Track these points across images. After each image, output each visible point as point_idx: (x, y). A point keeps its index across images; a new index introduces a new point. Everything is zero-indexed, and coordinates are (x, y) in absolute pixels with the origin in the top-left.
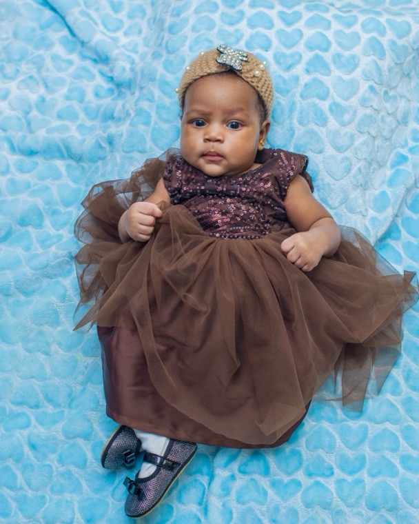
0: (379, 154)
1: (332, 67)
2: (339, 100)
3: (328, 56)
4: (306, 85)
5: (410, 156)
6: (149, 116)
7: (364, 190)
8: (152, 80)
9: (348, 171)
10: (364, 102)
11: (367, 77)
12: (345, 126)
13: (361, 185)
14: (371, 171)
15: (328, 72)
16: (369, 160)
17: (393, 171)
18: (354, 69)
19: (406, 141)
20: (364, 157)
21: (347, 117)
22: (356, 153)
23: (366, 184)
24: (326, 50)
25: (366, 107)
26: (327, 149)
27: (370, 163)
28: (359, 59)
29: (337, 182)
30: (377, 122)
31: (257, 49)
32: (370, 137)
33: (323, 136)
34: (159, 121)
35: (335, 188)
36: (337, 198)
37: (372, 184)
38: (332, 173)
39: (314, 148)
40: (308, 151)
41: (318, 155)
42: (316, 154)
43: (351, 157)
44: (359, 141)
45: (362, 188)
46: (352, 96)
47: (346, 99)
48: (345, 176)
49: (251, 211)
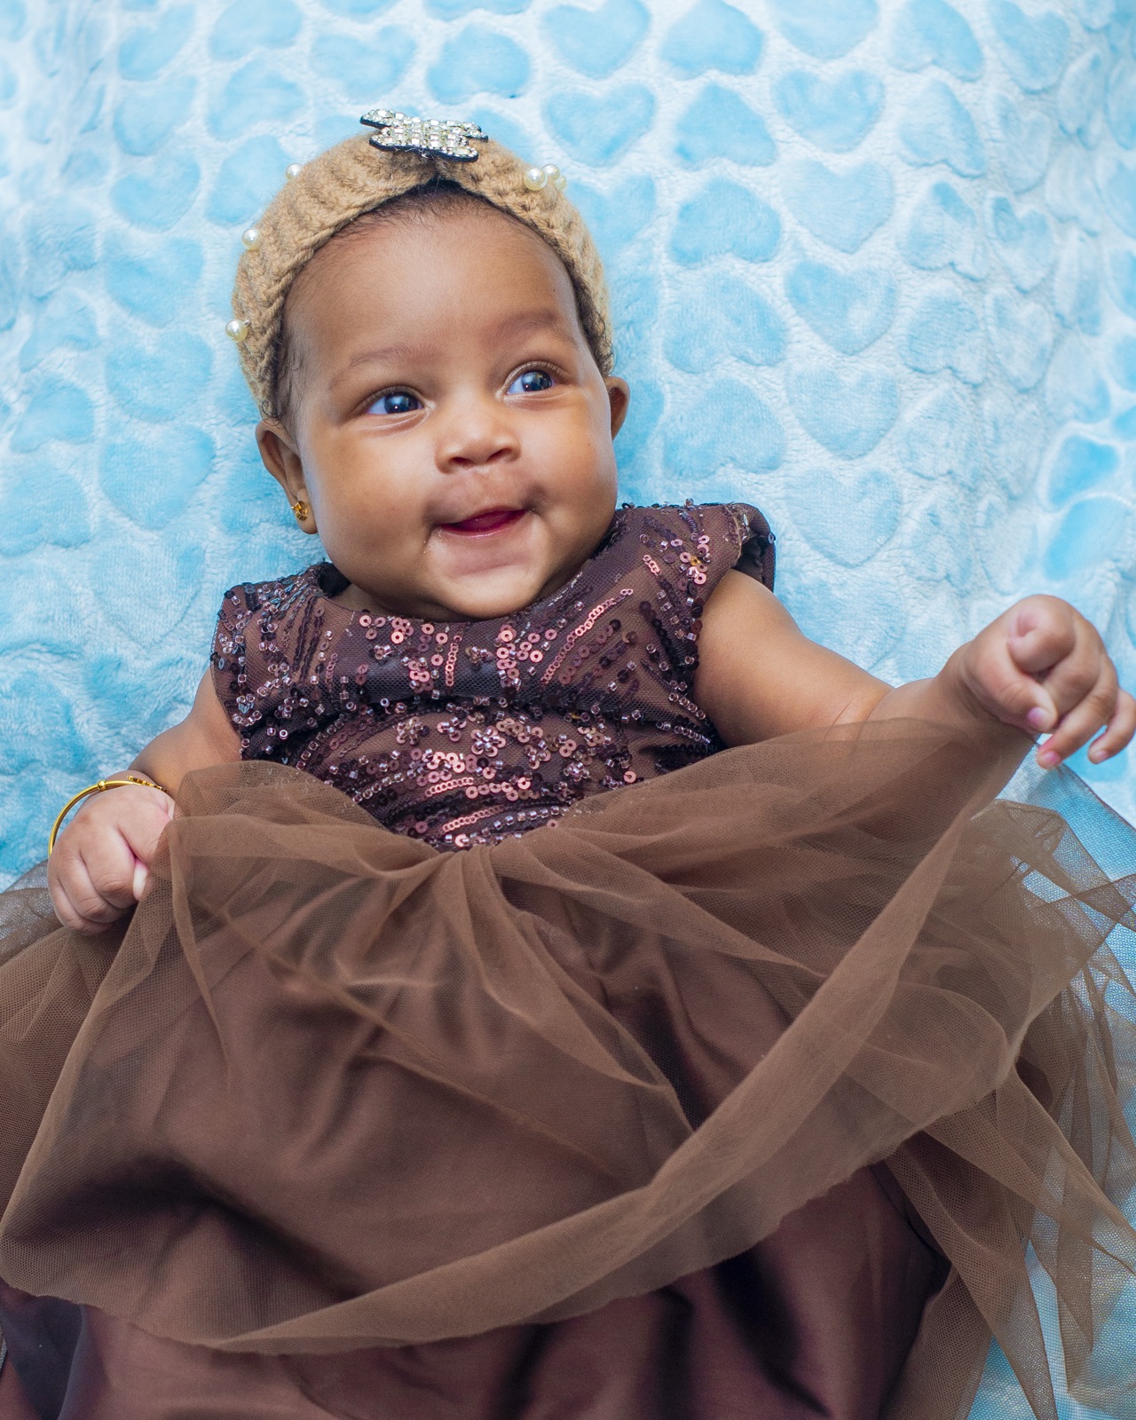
0: (1002, 450)
1: (780, 129)
2: (822, 254)
3: (756, 90)
4: (686, 211)
5: (1120, 447)
6: (83, 405)
7: (963, 595)
8: (80, 266)
9: (890, 525)
10: (920, 251)
11: (921, 155)
12: (854, 353)
13: (948, 577)
14: (981, 518)
15: (767, 153)
16: (966, 477)
17: (1061, 515)
18: (865, 129)
19: (1101, 392)
20: (944, 467)
21: (861, 317)
22: (913, 455)
23: (966, 570)
24: (747, 66)
25: (931, 269)
26: (798, 451)
27: (970, 489)
28: (882, 86)
29: (854, 573)
30: (982, 327)
31: (474, 93)
32: (959, 385)
33: (775, 400)
34: (126, 418)
35: (846, 597)
36: (859, 638)
37: (987, 573)
38: (827, 542)
39: (744, 451)
40: (723, 465)
41: (764, 477)
42: (754, 475)
43: (894, 470)
44: (920, 403)
45: (955, 589)
46: (871, 234)
47: (852, 247)
48: (882, 546)
49: (566, 751)
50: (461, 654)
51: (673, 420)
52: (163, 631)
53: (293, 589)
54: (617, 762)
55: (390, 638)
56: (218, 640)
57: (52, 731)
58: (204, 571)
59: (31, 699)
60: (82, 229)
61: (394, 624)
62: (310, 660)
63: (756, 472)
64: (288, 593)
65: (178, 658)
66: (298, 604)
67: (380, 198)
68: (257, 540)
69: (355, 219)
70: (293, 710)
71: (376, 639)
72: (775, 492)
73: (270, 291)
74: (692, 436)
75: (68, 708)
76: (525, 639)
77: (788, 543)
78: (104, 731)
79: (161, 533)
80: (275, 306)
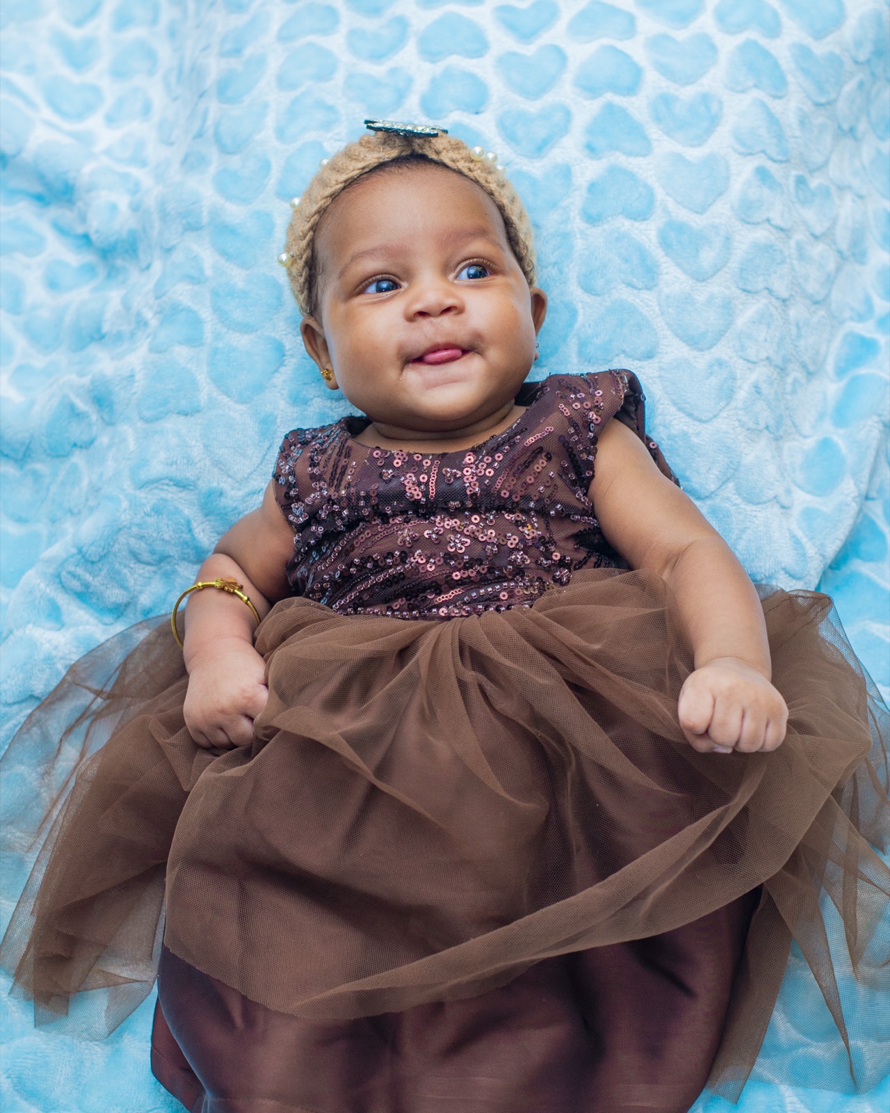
0: (802, 342)
1: (654, 132)
2: (682, 215)
3: (637, 106)
4: (593, 187)
5: (882, 339)
6: (197, 322)
7: (778, 439)
8: (193, 227)
9: (728, 393)
10: (747, 212)
11: (747, 147)
12: (704, 280)
13: (767, 428)
14: (789, 388)
15: (645, 148)
16: (778, 361)
17: (843, 383)
18: (710, 131)
19: (868, 302)
20: (763, 355)
21: (708, 257)
22: (743, 348)
23: (779, 422)
24: (631, 89)
25: (754, 224)
26: (667, 346)
27: (782, 369)
28: (720, 103)
29: (705, 426)
30: (788, 261)
31: (451, 111)
32: (773, 300)
33: (651, 312)
34: (225, 330)
35: (701, 442)
36: (710, 469)
37: (794, 423)
38: (688, 406)
39: (632, 346)
40: (617, 355)
41: (645, 363)
42: (638, 362)
43: (731, 358)
44: (746, 314)
45: (772, 435)
46: (714, 201)
47: (701, 210)
48: (723, 408)
49: (512, 544)
50: (440, 474)
51: (584, 326)
52: (249, 471)
53: (331, 433)
54: (546, 547)
55: (393, 464)
56: (278, 464)
57: (180, 537)
58: (276, 430)
59: (164, 516)
60: (193, 203)
61: (395, 455)
62: (341, 480)
63: (639, 360)
64: (328, 436)
65: (259, 489)
66: (334, 444)
67: (374, 163)
68: (312, 409)
69: (358, 177)
70: (329, 513)
71: (384, 465)
72: (652, 373)
73: (304, 228)
74: (597, 336)
75: (188, 522)
76: (482, 461)
77: (661, 407)
78: (214, 537)
79: (248, 406)
80: (308, 238)
